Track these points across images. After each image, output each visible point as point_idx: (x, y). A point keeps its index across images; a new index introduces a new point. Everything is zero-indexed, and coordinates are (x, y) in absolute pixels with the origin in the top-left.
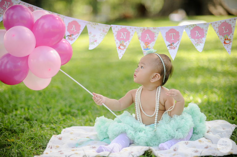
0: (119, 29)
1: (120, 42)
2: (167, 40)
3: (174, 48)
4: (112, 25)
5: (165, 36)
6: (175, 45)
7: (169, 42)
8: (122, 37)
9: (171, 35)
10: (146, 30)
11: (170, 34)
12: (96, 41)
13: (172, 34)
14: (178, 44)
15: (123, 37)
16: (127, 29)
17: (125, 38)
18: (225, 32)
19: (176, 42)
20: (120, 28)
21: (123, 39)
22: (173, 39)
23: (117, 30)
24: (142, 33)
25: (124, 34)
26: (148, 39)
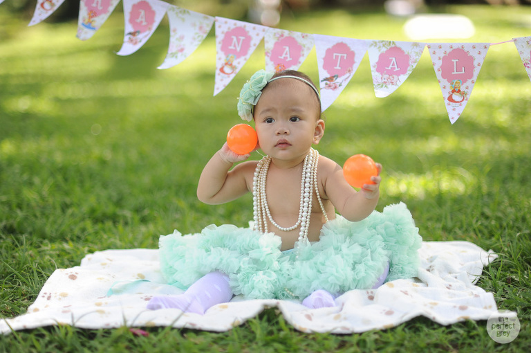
0: (229, 28)
1: (227, 57)
2: (325, 67)
3: (335, 87)
4: (217, 18)
5: (323, 56)
6: (339, 80)
7: (328, 72)
8: (232, 47)
9: (337, 57)
10: (287, 37)
11: (335, 54)
12: (182, 50)
13: (340, 55)
14: (345, 80)
15: (235, 46)
16: (247, 29)
17: (238, 49)
18: (455, 73)
19: (344, 74)
20: (233, 27)
21: (234, 52)
22: (338, 68)
23: (226, 30)
24: (276, 44)
25: (238, 40)
26: (286, 58)
